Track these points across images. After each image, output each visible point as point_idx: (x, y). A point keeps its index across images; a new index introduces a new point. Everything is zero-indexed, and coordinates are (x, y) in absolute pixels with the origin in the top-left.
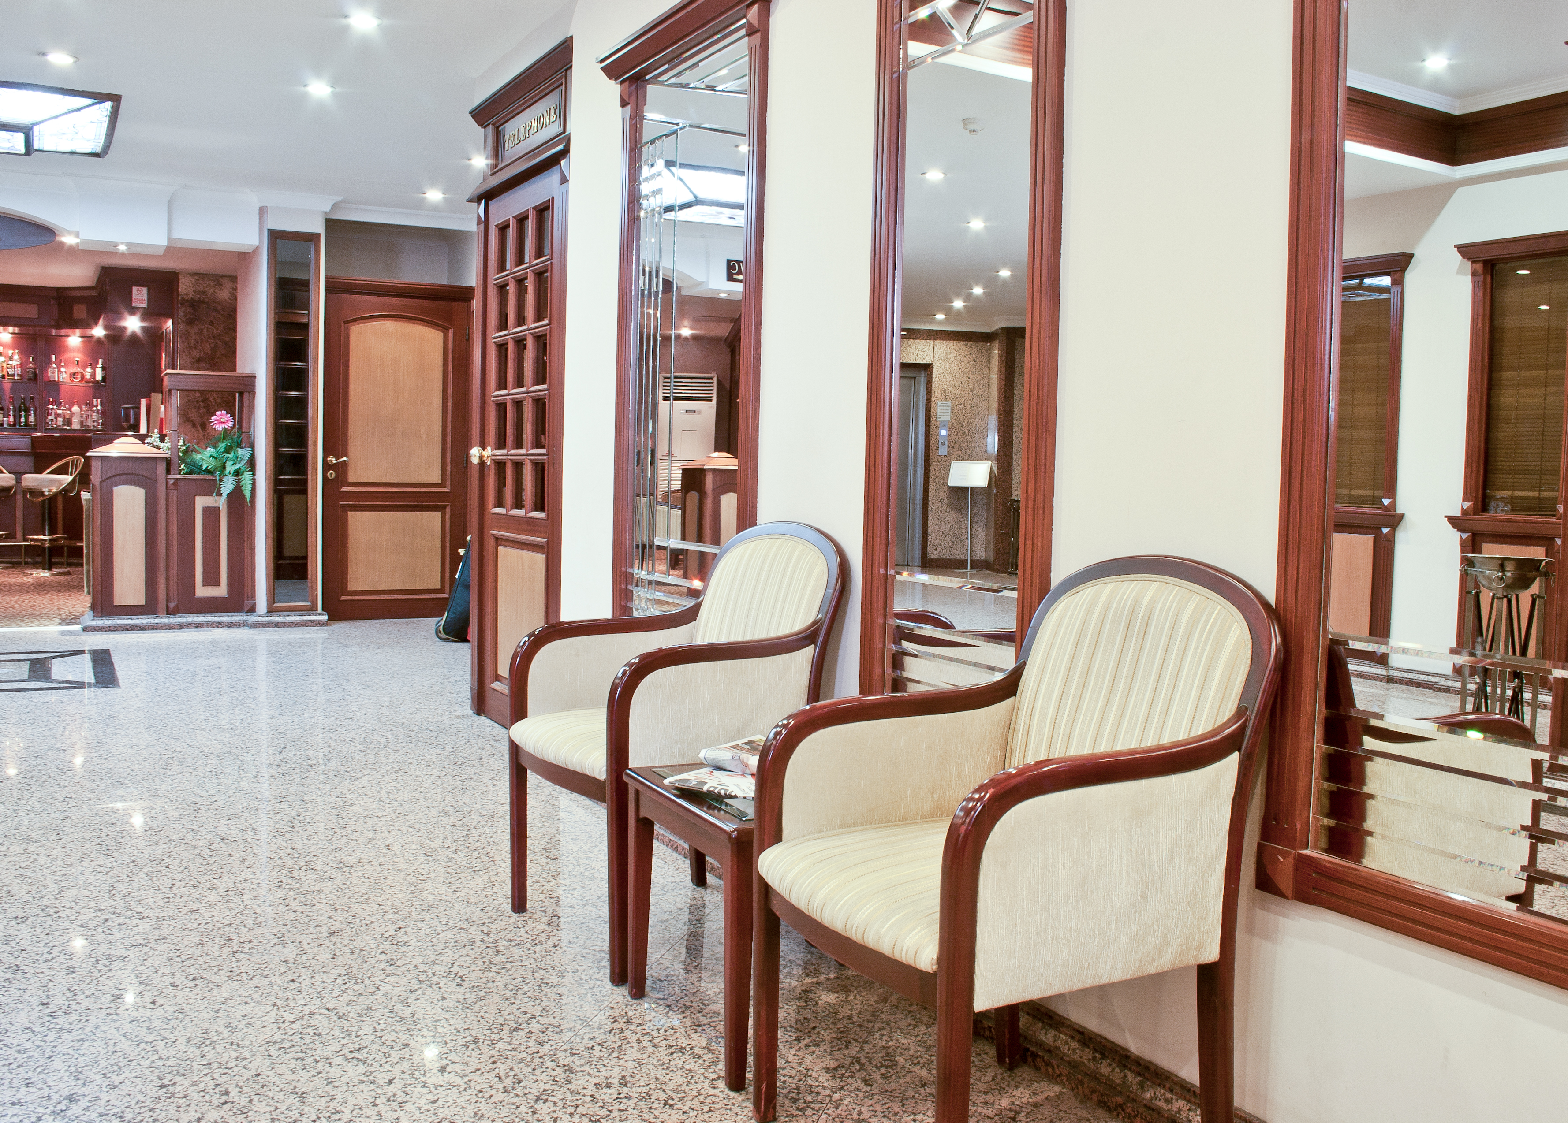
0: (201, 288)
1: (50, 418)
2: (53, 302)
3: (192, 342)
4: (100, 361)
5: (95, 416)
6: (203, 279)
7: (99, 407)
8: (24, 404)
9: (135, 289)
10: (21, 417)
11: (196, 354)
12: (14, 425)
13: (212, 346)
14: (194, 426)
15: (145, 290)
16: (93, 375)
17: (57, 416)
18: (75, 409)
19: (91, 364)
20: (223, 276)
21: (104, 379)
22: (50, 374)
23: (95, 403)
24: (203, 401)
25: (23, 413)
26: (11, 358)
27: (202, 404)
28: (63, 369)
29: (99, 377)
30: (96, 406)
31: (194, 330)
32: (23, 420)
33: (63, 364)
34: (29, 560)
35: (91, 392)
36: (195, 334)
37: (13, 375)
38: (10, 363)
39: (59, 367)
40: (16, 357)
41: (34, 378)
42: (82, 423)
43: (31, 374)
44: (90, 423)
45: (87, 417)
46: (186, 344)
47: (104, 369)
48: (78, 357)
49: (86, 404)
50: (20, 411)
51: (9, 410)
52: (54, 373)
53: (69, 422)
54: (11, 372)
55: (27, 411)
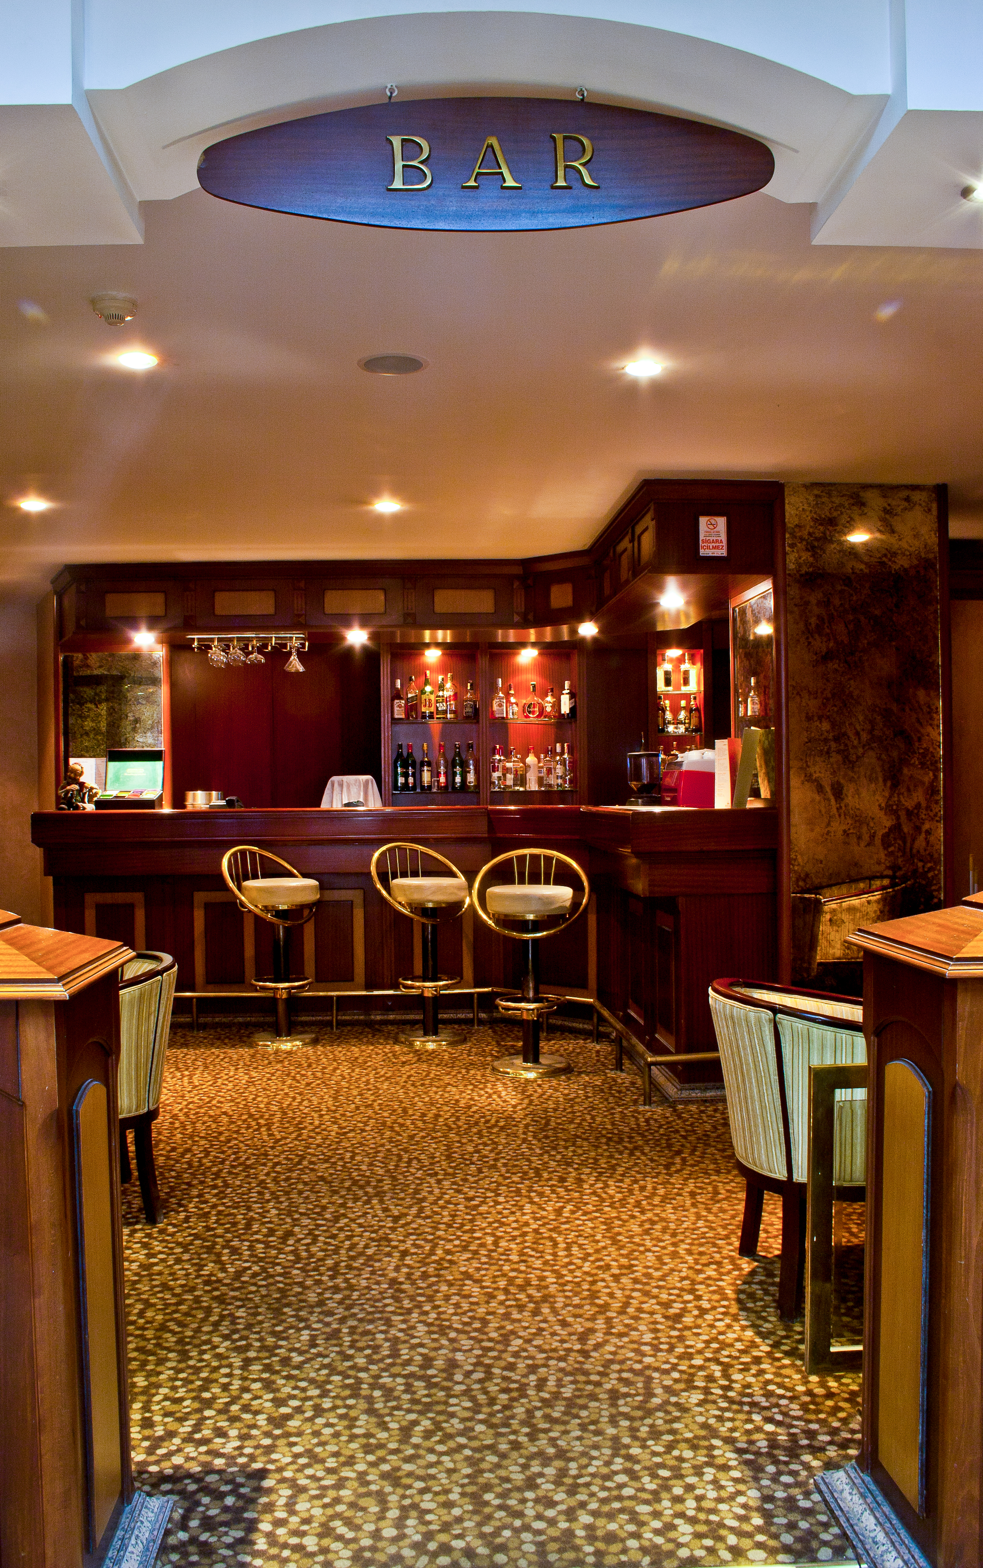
0: (825, 513)
1: (496, 775)
2: (516, 584)
3: (813, 621)
4: (567, 684)
5: (559, 770)
6: (830, 495)
7: (566, 756)
8: (459, 754)
9: (703, 521)
10: (454, 774)
11: (820, 644)
12: (446, 787)
13: (851, 627)
14: (820, 789)
15: (721, 522)
16: (557, 705)
17: (506, 770)
18: (531, 759)
19: (552, 690)
20: (866, 487)
21: (573, 709)
22: (495, 707)
23: (558, 749)
24: (836, 739)
25: (458, 769)
26: (441, 687)
27: (833, 745)
28: (513, 700)
29: (565, 708)
30: (562, 753)
31: (814, 598)
32: (458, 779)
33: (512, 692)
34: (483, 1015)
35: (552, 731)
36: (819, 603)
37: (445, 712)
38: (441, 693)
39: (508, 695)
40: (449, 685)
41: (475, 716)
42: (540, 781)
43: (469, 710)
44: (552, 780)
45: (549, 771)
46: (802, 625)
47: (572, 695)
48: (533, 679)
49: (546, 753)
50: (455, 767)
51: (438, 767)
52: (500, 705)
53: (521, 780)
54: (442, 707)
55: (464, 765)
